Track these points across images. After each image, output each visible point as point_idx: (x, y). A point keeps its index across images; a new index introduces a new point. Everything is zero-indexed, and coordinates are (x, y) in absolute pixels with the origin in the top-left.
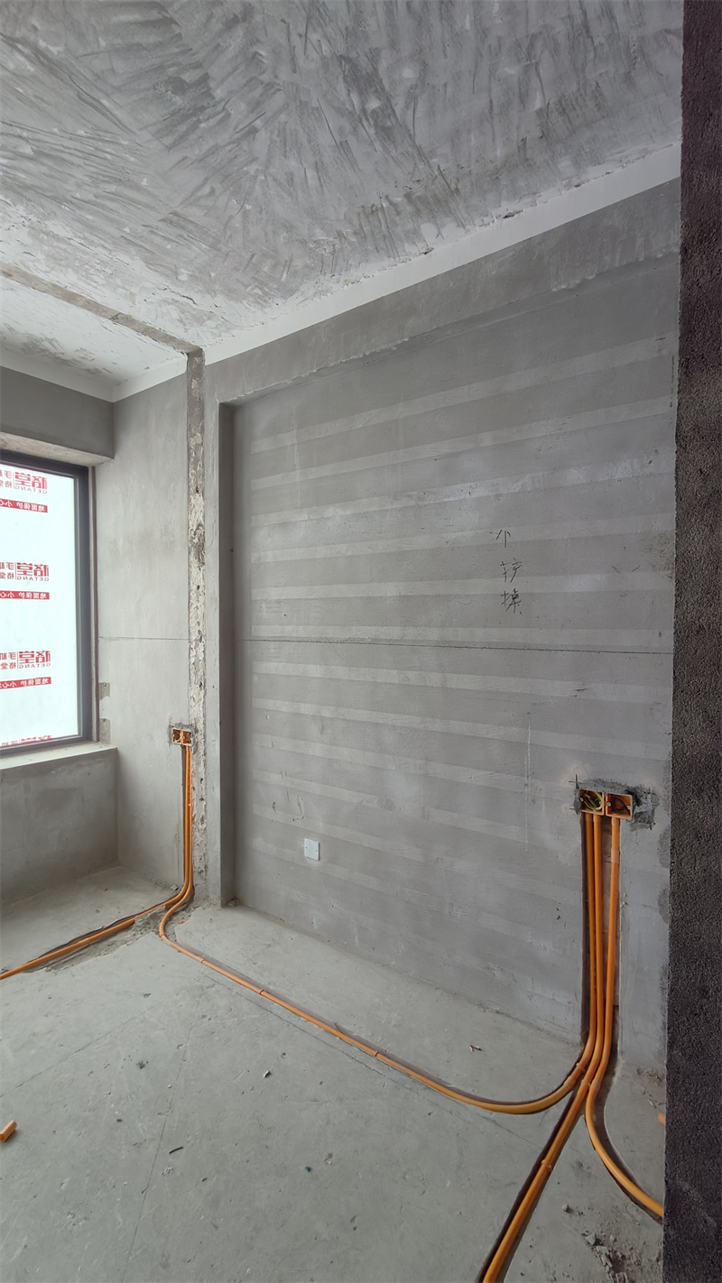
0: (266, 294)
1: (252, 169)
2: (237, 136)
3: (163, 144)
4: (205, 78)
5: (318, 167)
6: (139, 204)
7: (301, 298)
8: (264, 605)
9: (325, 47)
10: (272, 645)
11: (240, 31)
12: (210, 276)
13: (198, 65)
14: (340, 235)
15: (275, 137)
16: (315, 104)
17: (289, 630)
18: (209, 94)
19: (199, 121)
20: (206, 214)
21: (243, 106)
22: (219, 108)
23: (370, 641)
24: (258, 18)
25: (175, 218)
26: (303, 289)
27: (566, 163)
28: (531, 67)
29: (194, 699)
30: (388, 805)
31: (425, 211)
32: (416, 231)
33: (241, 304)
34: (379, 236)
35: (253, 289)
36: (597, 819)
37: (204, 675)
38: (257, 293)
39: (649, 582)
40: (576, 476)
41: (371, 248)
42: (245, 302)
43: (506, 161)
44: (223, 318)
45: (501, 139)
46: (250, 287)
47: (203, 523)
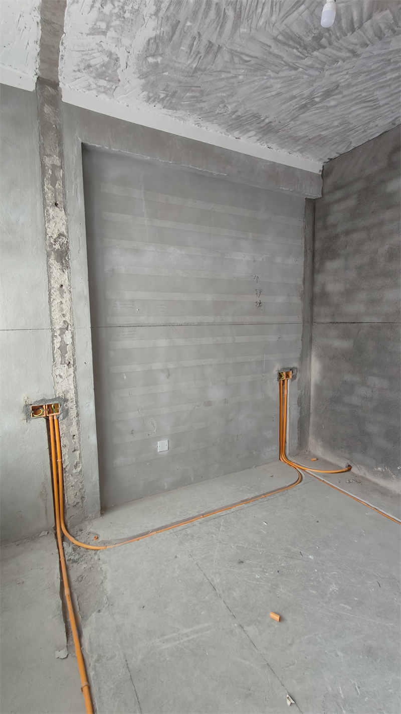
0: (163, 99)
1: (272, 74)
2: (291, 64)
3: (277, 36)
4: (324, 47)
5: (278, 94)
6: (221, 28)
7: (170, 113)
8: (118, 303)
9: (343, 80)
10: (127, 329)
11: (348, 55)
12: (163, 72)
13: (330, 44)
14: (234, 113)
15: (293, 77)
16: (314, 85)
17: (142, 319)
18: (314, 49)
19: (297, 49)
20: (227, 62)
21: (310, 63)
22: (307, 55)
23: (197, 324)
24: (355, 59)
25: (215, 48)
26: (179, 112)
27: (299, 148)
28: (337, 126)
29: (61, 377)
30: (209, 404)
31: (263, 129)
32: (249, 131)
33: (141, 91)
34: (240, 123)
35: (164, 93)
36: (282, 382)
37: (73, 355)
38: (160, 96)
39: (296, 300)
40: (278, 260)
41: (230, 123)
42: (145, 93)
43: (296, 137)
44: (116, 87)
45: (307, 132)
46: (164, 92)
47: (65, 234)
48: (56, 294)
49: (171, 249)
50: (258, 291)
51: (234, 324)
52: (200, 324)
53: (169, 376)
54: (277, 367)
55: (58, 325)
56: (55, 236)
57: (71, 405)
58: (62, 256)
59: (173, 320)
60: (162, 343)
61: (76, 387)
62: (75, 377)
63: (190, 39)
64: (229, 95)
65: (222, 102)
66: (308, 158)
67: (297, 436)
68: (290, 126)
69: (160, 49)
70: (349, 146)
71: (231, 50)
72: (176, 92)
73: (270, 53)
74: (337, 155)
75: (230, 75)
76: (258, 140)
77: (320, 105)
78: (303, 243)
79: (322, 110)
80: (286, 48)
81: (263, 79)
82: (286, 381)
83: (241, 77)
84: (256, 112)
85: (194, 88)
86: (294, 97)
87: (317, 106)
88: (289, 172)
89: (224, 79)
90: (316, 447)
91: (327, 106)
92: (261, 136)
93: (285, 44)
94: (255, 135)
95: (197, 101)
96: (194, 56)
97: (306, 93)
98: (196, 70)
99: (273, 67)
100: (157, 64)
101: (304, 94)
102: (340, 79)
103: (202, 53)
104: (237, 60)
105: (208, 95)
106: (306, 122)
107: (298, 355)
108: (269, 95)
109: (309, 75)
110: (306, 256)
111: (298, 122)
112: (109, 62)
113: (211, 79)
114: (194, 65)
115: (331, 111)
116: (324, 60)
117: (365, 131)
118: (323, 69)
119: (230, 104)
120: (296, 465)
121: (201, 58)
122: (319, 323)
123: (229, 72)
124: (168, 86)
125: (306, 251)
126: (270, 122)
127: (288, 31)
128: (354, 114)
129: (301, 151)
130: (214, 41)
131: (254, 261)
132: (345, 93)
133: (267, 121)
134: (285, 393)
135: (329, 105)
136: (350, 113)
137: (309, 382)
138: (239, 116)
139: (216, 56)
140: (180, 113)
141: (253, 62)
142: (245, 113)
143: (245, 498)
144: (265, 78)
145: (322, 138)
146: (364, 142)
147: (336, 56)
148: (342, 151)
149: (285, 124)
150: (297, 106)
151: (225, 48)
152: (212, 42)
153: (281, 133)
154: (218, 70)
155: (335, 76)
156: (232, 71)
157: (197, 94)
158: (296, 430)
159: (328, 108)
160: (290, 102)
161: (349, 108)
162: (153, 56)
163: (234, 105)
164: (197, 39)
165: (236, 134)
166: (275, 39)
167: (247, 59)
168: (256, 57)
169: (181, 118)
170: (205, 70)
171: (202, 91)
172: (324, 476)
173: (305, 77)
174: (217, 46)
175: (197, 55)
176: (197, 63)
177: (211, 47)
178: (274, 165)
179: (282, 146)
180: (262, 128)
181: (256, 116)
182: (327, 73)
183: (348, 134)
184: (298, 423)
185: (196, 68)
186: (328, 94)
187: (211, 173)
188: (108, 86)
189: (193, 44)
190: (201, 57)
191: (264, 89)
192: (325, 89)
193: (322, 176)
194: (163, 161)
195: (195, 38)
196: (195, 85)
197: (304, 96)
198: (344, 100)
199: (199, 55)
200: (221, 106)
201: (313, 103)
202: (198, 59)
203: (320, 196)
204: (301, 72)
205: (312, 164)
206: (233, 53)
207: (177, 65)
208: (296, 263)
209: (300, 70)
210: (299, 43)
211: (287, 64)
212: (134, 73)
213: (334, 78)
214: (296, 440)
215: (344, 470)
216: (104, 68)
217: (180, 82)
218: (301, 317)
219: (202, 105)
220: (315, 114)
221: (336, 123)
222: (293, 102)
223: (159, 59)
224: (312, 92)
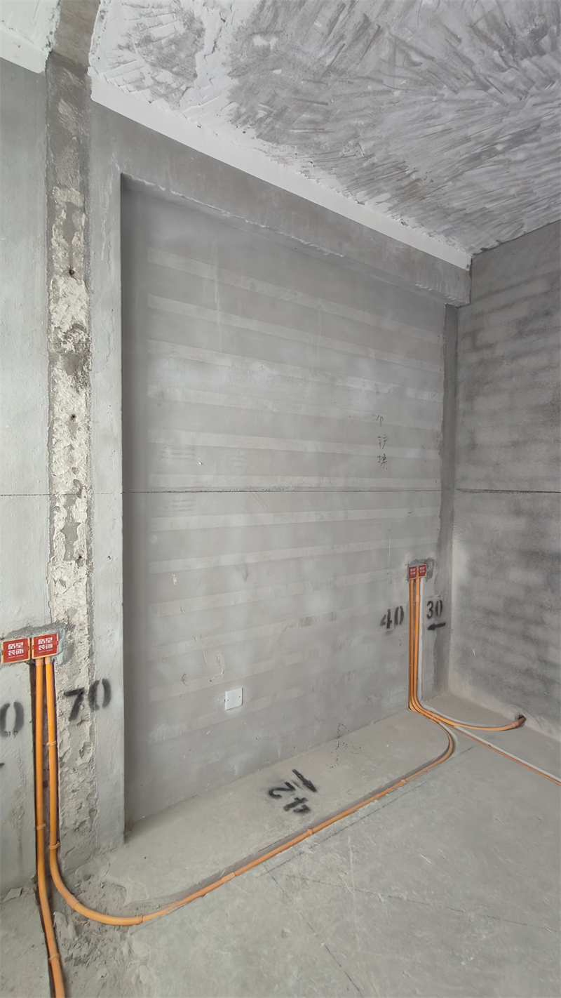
0: (261, 120)
1: (446, 92)
2: (482, 78)
3: (478, 21)
4: (542, 53)
5: (446, 131)
7: (266, 148)
8: (168, 451)
9: (548, 117)
10: (182, 496)
12: (274, 69)
13: (553, 47)
14: (367, 157)
16: (505, 120)
17: (207, 479)
19: (500, 50)
20: (383, 61)
21: (511, 79)
22: (511, 63)
23: (293, 489)
25: (371, 32)
26: (281, 147)
27: (446, 227)
28: (513, 197)
29: (63, 583)
30: (308, 621)
31: (403, 191)
32: (380, 192)
33: (228, 101)
34: (371, 176)
35: (265, 110)
36: (412, 582)
37: (88, 543)
38: (257, 114)
39: (433, 455)
40: (410, 392)
41: (357, 175)
42: (234, 105)
43: (448, 209)
44: (187, 88)
45: (465, 202)
46: (267, 107)
47: (85, 325)
48: (62, 431)
49: (256, 366)
50: (382, 440)
51: (347, 490)
52: (297, 489)
53: (246, 577)
54: (407, 559)
55: (62, 490)
56: (66, 327)
57: (79, 635)
58: (78, 364)
59: (256, 482)
60: (238, 520)
61: (90, 603)
62: (89, 583)
63: (334, 8)
64: (368, 125)
65: (355, 136)
66: (453, 245)
67: (432, 667)
68: (446, 189)
69: (280, 20)
70: (517, 232)
71: (397, 38)
72: (287, 108)
73: (456, 53)
74: (496, 244)
75: (380, 87)
76: (390, 209)
77: (501, 157)
78: (443, 369)
79: (501, 166)
80: (484, 46)
81: (431, 101)
82: (418, 581)
83: (397, 93)
84: (401, 160)
85: (315, 105)
86: (467, 139)
87: (496, 158)
88: (429, 262)
89: (369, 93)
90: (460, 685)
91: (509, 161)
92: (396, 202)
93: (485, 38)
94: (388, 200)
95: (316, 131)
96: (332, 44)
97: (487, 133)
98: (331, 69)
99: (453, 79)
100: (266, 50)
101: (483, 136)
102: (546, 115)
103: (349, 38)
104: (400, 58)
105: (337, 120)
106: (470, 186)
107: (435, 540)
108: (430, 131)
109: (502, 101)
110: (446, 390)
111: (459, 184)
112: (185, 37)
113: (348, 91)
114: (328, 61)
115: (512, 170)
116: (533, 77)
117: (548, 208)
118: (526, 93)
119: (365, 140)
120: (437, 717)
121: (344, 49)
122: (465, 491)
123: (381, 82)
124: (275, 96)
125: (446, 383)
126: (418, 180)
127: (497, 13)
128: (543, 178)
129: (448, 233)
130: (372, 18)
131: (378, 393)
132: (545, 140)
133: (414, 177)
134: (417, 600)
135: (513, 158)
136: (539, 176)
137: (449, 581)
138: (373, 164)
139: (368, 47)
140: (283, 150)
141: (423, 68)
142: (384, 160)
143: (375, 788)
144: (435, 98)
145: (484, 213)
146: (541, 226)
147: (554, 71)
148: (504, 239)
149: (439, 185)
150: (467, 156)
151: (387, 34)
152: (370, 18)
153: (428, 199)
154: (365, 75)
155: (539, 108)
156: (387, 81)
157: (318, 117)
158: (432, 659)
159: (510, 163)
160: (458, 148)
161: (540, 168)
162: (265, 33)
163: (372, 143)
164: (347, 7)
165: (361, 194)
166: (473, 27)
167: (416, 58)
168: (432, 59)
169: (282, 160)
170: (343, 72)
171: (328, 112)
172: (489, 738)
173: (496, 104)
174: (376, 27)
175: (337, 42)
176: (333, 58)
177: (366, 28)
178: (409, 250)
179: (422, 222)
180: (403, 188)
181: (400, 167)
182: (531, 101)
183: (524, 210)
184: (435, 646)
185: (329, 66)
186: (518, 140)
187: (321, 252)
188: (174, 86)
189: (337, 19)
190: (344, 45)
191: (426, 119)
192: (518, 130)
193: (470, 273)
194: (252, 223)
195: (343, 6)
196: (321, 99)
197: (482, 139)
198: (538, 151)
199: (341, 43)
200: (351, 143)
201: (491, 152)
202: (337, 48)
203: (467, 302)
204: (493, 96)
205: (457, 255)
206: (399, 46)
207: (299, 56)
208: (432, 399)
209: (493, 90)
210: (506, 40)
211: (476, 78)
212: (224, 64)
213: (536, 113)
214: (432, 675)
215: (514, 725)
216: (173, 47)
217: (297, 91)
218: (439, 481)
219: (322, 138)
220: (488, 172)
221: (513, 191)
222: (461, 149)
223: (273, 41)
224: (497, 133)
